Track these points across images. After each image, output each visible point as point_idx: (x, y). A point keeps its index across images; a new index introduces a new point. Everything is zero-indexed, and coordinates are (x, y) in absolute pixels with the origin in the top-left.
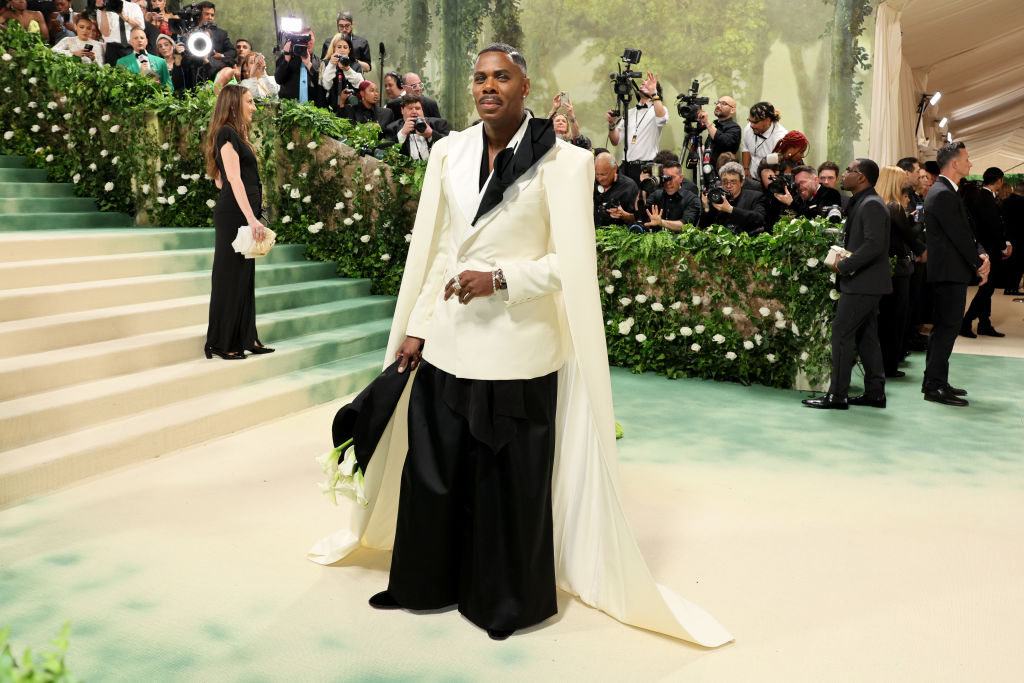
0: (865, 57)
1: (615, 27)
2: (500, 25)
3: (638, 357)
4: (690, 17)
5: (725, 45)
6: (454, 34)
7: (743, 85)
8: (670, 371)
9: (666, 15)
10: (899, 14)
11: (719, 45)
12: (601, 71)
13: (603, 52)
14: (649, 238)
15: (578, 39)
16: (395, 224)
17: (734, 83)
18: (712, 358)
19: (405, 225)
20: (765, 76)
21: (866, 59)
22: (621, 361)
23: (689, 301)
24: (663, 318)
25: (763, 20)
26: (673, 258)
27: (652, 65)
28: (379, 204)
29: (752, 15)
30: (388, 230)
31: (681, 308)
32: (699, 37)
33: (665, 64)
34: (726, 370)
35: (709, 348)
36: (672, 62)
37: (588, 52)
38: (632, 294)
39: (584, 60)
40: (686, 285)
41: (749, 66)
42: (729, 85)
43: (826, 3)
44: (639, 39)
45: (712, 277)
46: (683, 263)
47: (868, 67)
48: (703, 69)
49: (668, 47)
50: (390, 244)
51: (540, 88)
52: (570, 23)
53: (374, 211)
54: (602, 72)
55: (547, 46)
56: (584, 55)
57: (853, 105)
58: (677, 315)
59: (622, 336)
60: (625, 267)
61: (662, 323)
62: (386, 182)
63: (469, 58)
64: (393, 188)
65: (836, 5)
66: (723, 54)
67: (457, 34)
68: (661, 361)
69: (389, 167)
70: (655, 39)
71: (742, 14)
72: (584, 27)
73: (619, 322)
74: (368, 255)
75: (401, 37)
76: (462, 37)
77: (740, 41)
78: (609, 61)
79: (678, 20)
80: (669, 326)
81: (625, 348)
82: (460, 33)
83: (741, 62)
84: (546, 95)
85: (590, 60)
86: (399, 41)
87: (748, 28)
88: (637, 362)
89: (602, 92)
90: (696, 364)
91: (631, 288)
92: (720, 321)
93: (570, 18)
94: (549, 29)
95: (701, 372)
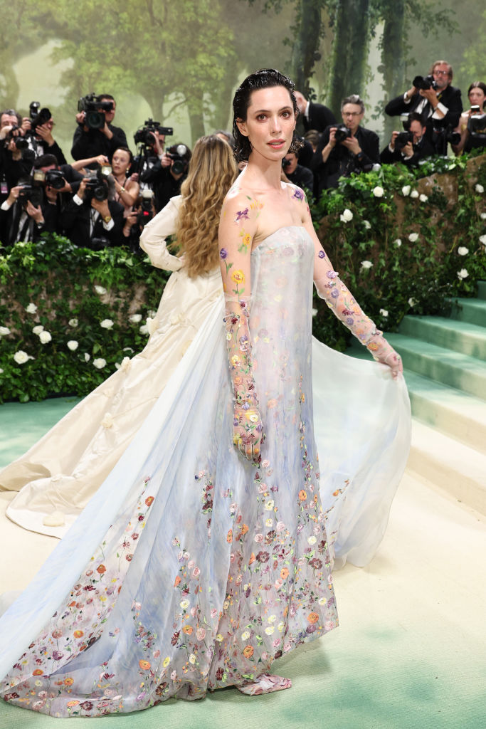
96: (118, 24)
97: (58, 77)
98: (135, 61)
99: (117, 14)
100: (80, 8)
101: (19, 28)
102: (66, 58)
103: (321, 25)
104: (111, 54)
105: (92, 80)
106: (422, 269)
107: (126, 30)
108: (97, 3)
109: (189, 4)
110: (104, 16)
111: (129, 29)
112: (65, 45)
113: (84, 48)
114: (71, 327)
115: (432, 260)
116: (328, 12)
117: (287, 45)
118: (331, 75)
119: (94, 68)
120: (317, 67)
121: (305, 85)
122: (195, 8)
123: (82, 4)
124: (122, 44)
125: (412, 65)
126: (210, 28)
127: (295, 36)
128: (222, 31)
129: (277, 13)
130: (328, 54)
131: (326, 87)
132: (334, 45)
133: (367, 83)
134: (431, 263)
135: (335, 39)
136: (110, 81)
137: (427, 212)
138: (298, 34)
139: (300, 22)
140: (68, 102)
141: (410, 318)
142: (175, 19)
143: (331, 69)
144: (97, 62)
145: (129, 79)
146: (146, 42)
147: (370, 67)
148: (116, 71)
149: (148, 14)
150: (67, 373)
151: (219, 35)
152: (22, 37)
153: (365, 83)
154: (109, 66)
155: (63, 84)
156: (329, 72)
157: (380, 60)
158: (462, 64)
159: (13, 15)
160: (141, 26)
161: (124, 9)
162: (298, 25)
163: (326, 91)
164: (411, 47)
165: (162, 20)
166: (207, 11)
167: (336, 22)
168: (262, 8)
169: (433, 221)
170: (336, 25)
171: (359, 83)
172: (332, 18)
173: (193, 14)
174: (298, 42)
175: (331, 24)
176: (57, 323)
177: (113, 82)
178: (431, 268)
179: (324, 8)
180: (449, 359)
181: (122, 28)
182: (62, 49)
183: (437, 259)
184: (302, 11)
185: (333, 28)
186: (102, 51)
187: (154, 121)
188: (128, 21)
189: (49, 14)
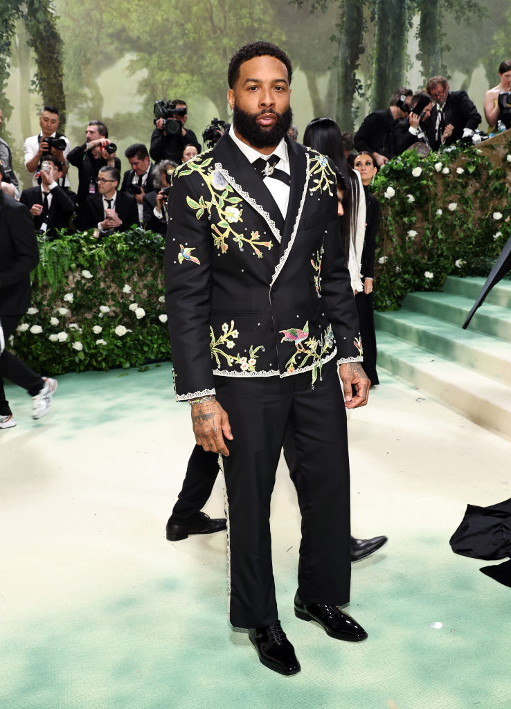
96: (184, 35)
97: (135, 86)
98: (200, 67)
99: (182, 25)
100: (150, 22)
101: (98, 44)
102: (141, 69)
103: (364, 20)
104: (180, 62)
105: (165, 87)
106: (462, 235)
107: (191, 39)
108: (165, 17)
109: (245, 11)
110: (171, 28)
111: (194, 39)
112: (139, 57)
113: (156, 59)
114: (161, 303)
115: (470, 226)
116: (369, 8)
117: (334, 42)
118: (374, 65)
119: (166, 76)
120: (362, 59)
121: (352, 77)
122: (251, 14)
123: (152, 19)
124: (189, 53)
125: (447, 51)
126: (265, 31)
127: (341, 32)
128: (276, 33)
129: (323, 13)
130: (371, 46)
131: (371, 77)
132: (376, 38)
133: (407, 71)
134: (469, 229)
135: (377, 32)
136: (181, 86)
137: (464, 183)
138: (343, 31)
139: (345, 19)
140: (145, 108)
141: (453, 278)
142: (234, 25)
143: (374, 60)
144: (168, 70)
145: (197, 84)
146: (210, 49)
147: (409, 56)
148: (185, 77)
149: (210, 23)
150: (160, 342)
151: (273, 37)
152: (101, 52)
153: (405, 71)
154: (178, 73)
155: (140, 92)
156: (372, 64)
157: (418, 49)
158: (492, 46)
159: (92, 33)
160: (204, 34)
161: (189, 21)
162: (343, 22)
163: (371, 81)
164: (445, 35)
165: (222, 28)
166: (261, 16)
167: (376, 16)
168: (310, 9)
169: (470, 191)
170: (377, 19)
171: (400, 71)
172: (373, 13)
173: (249, 20)
174: (343, 38)
175: (373, 19)
176: (149, 301)
177: (183, 87)
178: (469, 233)
179: (365, 4)
180: (487, 312)
181: (187, 38)
182: (137, 61)
183: (474, 225)
184: (346, 8)
185: (374, 22)
186: (172, 61)
187: (219, 120)
188: (192, 31)
189: (123, 30)
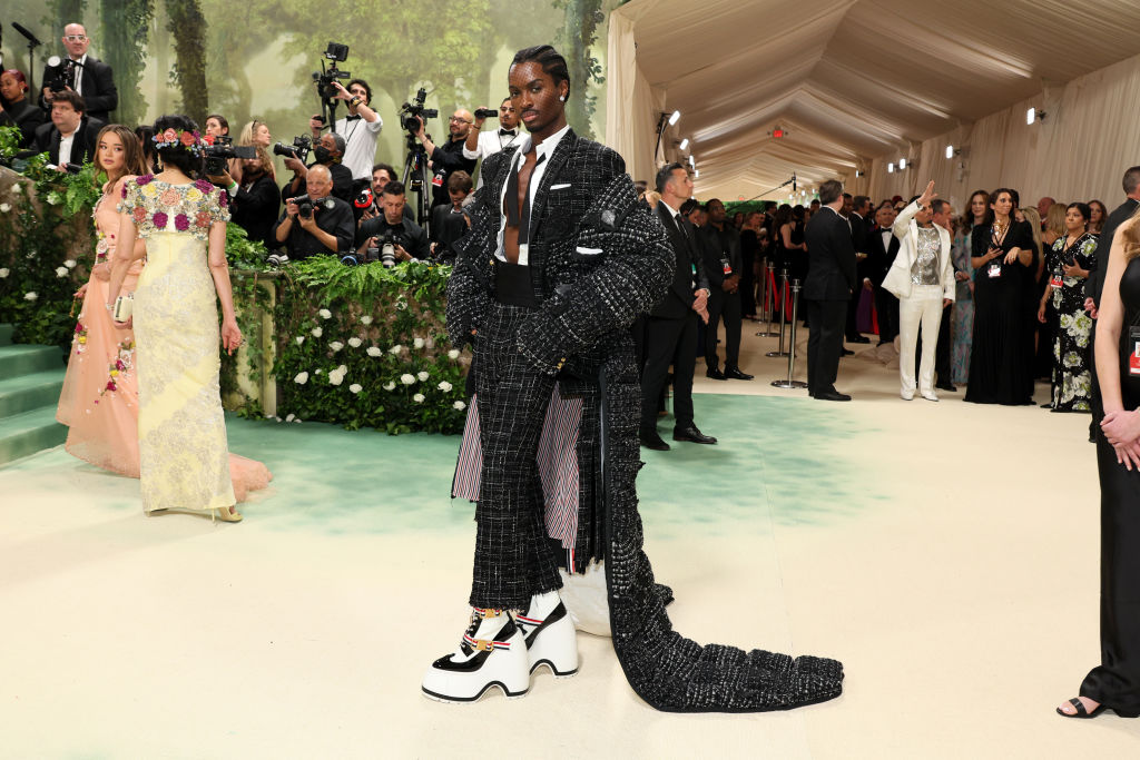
0: (598, 69)
1: (318, 21)
2: (176, 9)
3: (353, 412)
4: (406, 14)
5: (446, 49)
6: (118, 19)
7: (467, 95)
8: (390, 426)
9: (378, 11)
10: (633, 23)
11: (439, 49)
12: (301, 74)
13: (305, 49)
14: (362, 271)
15: (274, 33)
16: (41, 254)
17: (458, 93)
18: (439, 409)
19: (55, 256)
20: (491, 86)
21: (599, 71)
22: (333, 416)
23: (411, 344)
24: (382, 364)
25: (487, 22)
26: (390, 294)
27: (363, 67)
28: (20, 229)
29: (476, 15)
30: (33, 261)
31: (400, 353)
32: (417, 39)
33: (378, 68)
34: (455, 422)
35: (434, 397)
36: (386, 66)
37: (286, 50)
38: (345, 337)
39: (281, 58)
40: (406, 326)
41: (474, 74)
42: (452, 95)
43: (555, 7)
44: (347, 37)
45: (435, 315)
46: (401, 300)
47: (601, 80)
48: (422, 76)
49: (381, 48)
50: (35, 278)
51: (230, 91)
52: (263, 13)
53: (13, 238)
54: (304, 74)
55: (236, 39)
56: (282, 52)
57: (587, 122)
58: (398, 359)
59: (334, 387)
60: (334, 306)
61: (379, 370)
62: (28, 200)
63: (139, 49)
64: (38, 209)
65: (566, 9)
66: (444, 59)
67: (121, 18)
68: (380, 414)
69: (33, 183)
70: (366, 37)
71: (465, 14)
72: (281, 19)
73: (329, 371)
74: (8, 293)
75: (45, 18)
76: (128, 23)
77: (463, 45)
78: (312, 62)
79: (392, 17)
80: (388, 373)
81: (337, 401)
82: (126, 17)
83: (465, 69)
84: (237, 99)
85: (289, 59)
86: (43, 22)
87: (471, 31)
88: (352, 418)
89: (304, 98)
90: (420, 416)
91: (342, 330)
92: (447, 367)
93: (263, 7)
94: (238, 18)
95: (425, 425)
